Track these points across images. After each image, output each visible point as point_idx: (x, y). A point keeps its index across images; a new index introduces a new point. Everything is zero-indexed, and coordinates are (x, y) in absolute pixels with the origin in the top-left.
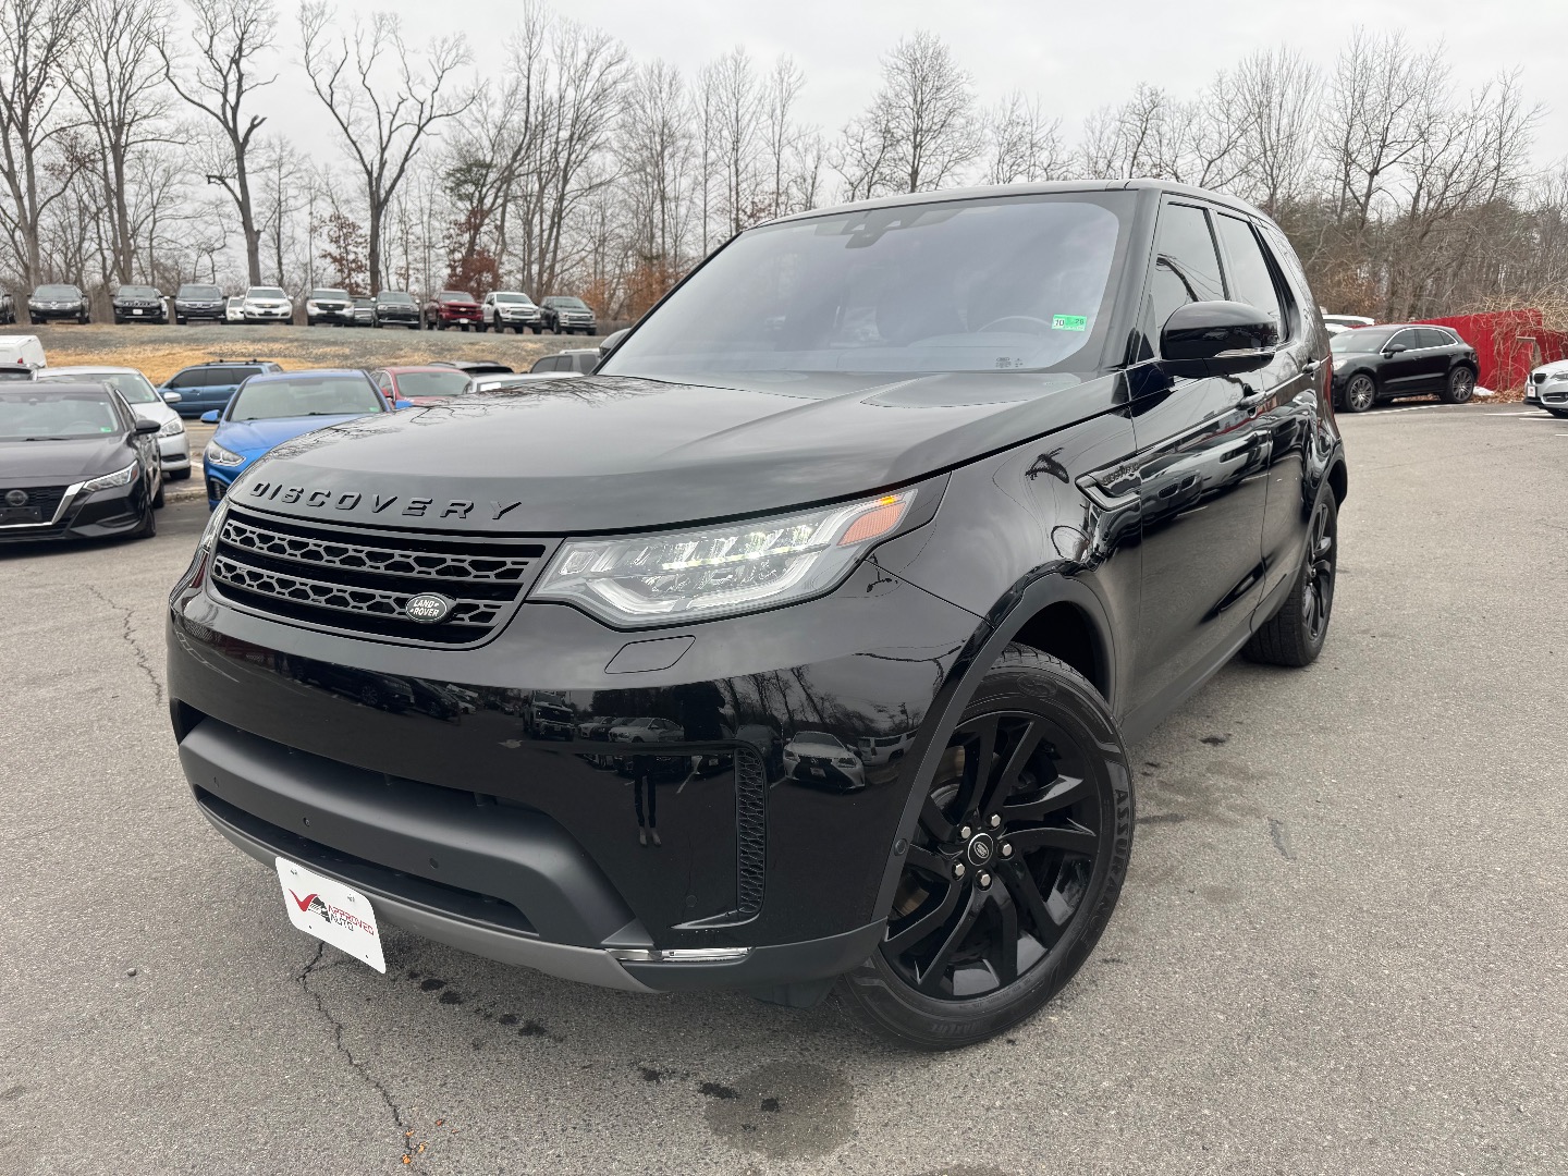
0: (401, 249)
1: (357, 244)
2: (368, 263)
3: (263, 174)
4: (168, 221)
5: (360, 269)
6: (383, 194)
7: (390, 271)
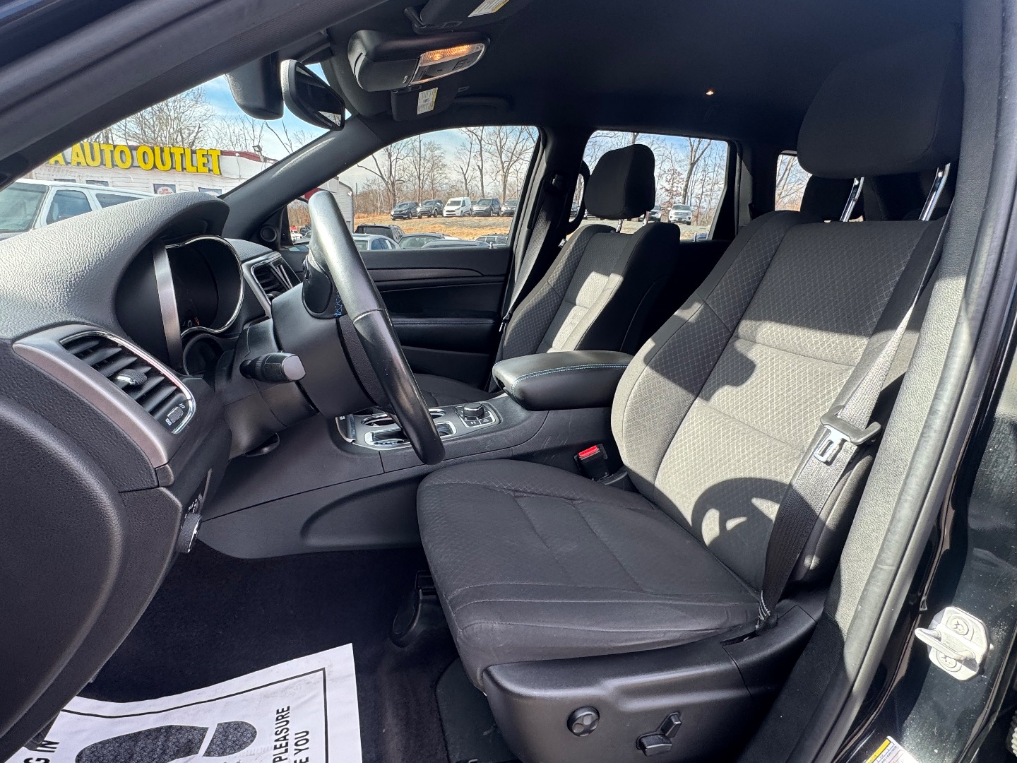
0: (701, 185)
5: (678, 194)
7: (693, 196)
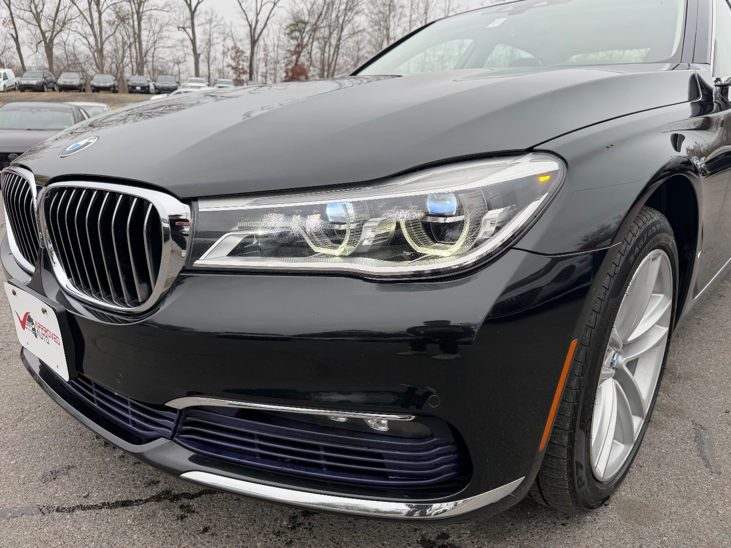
1: (243, 61)
2: (248, 70)
3: (203, 26)
4: (160, 49)
6: (256, 36)
